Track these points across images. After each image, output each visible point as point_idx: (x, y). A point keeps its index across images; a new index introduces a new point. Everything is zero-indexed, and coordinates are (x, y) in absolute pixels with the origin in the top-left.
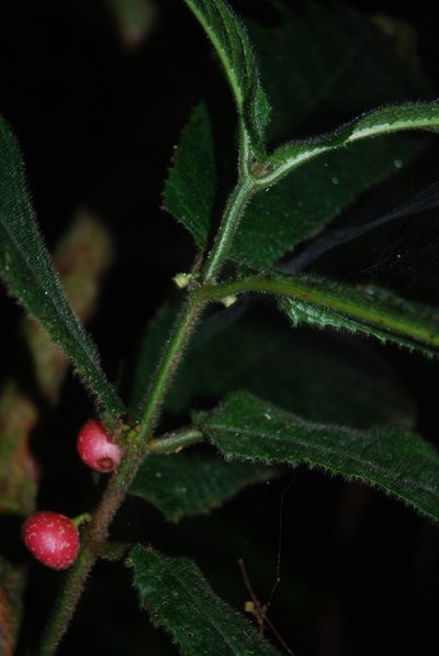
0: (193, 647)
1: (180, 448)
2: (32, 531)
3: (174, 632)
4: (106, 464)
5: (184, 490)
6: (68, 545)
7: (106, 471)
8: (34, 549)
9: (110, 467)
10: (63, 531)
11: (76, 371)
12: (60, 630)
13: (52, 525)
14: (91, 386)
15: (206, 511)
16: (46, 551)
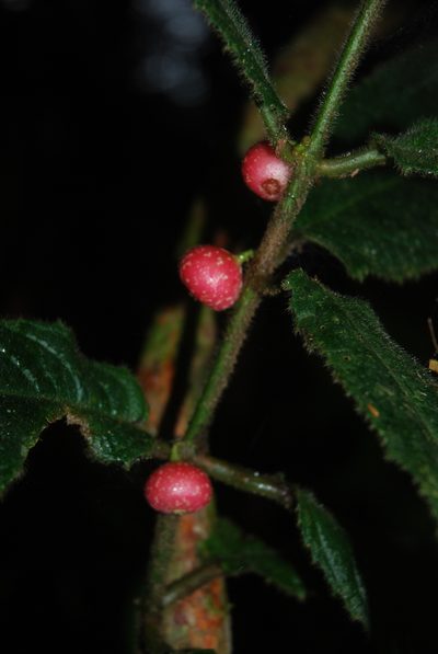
0: (349, 370)
1: (356, 171)
2: (187, 260)
3: (329, 354)
4: (272, 187)
5: (374, 252)
6: (226, 277)
7: (272, 197)
8: (188, 280)
9: (277, 192)
10: (221, 262)
11: (227, 48)
12: (220, 383)
13: (209, 255)
14: (245, 72)
15: (400, 279)
16: (200, 281)
